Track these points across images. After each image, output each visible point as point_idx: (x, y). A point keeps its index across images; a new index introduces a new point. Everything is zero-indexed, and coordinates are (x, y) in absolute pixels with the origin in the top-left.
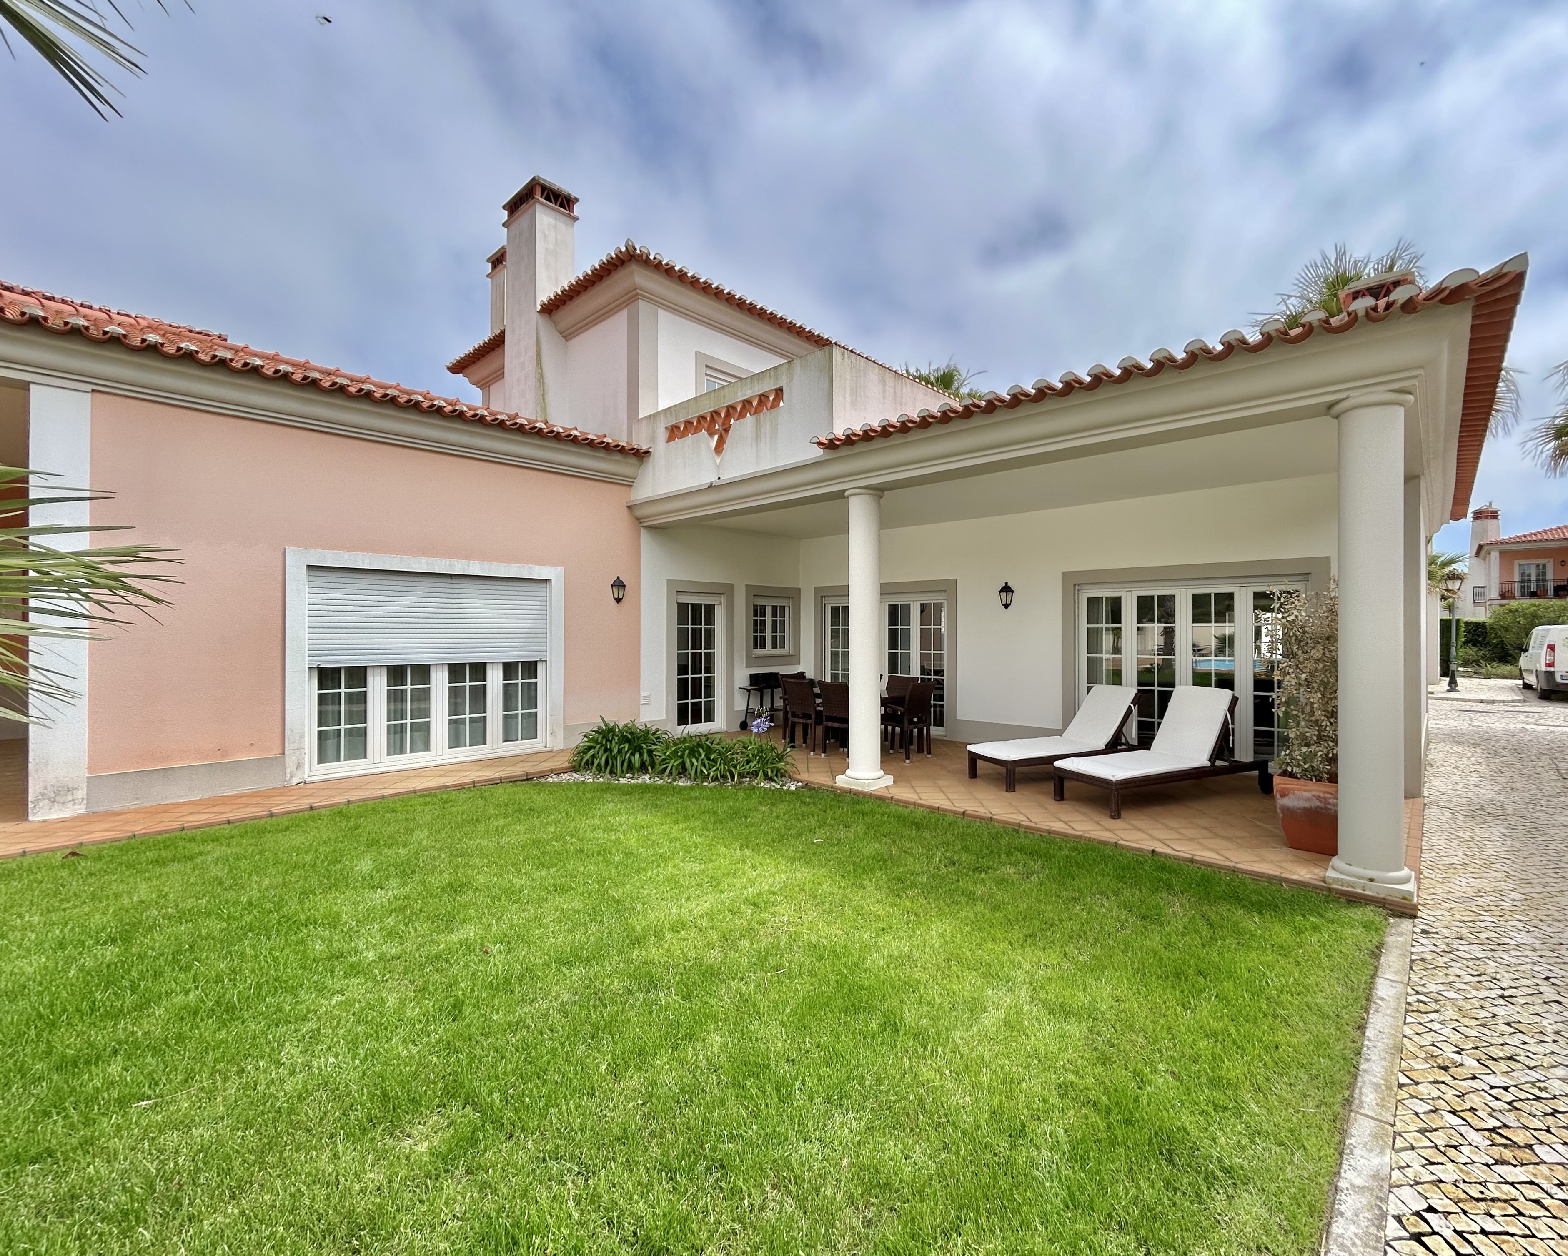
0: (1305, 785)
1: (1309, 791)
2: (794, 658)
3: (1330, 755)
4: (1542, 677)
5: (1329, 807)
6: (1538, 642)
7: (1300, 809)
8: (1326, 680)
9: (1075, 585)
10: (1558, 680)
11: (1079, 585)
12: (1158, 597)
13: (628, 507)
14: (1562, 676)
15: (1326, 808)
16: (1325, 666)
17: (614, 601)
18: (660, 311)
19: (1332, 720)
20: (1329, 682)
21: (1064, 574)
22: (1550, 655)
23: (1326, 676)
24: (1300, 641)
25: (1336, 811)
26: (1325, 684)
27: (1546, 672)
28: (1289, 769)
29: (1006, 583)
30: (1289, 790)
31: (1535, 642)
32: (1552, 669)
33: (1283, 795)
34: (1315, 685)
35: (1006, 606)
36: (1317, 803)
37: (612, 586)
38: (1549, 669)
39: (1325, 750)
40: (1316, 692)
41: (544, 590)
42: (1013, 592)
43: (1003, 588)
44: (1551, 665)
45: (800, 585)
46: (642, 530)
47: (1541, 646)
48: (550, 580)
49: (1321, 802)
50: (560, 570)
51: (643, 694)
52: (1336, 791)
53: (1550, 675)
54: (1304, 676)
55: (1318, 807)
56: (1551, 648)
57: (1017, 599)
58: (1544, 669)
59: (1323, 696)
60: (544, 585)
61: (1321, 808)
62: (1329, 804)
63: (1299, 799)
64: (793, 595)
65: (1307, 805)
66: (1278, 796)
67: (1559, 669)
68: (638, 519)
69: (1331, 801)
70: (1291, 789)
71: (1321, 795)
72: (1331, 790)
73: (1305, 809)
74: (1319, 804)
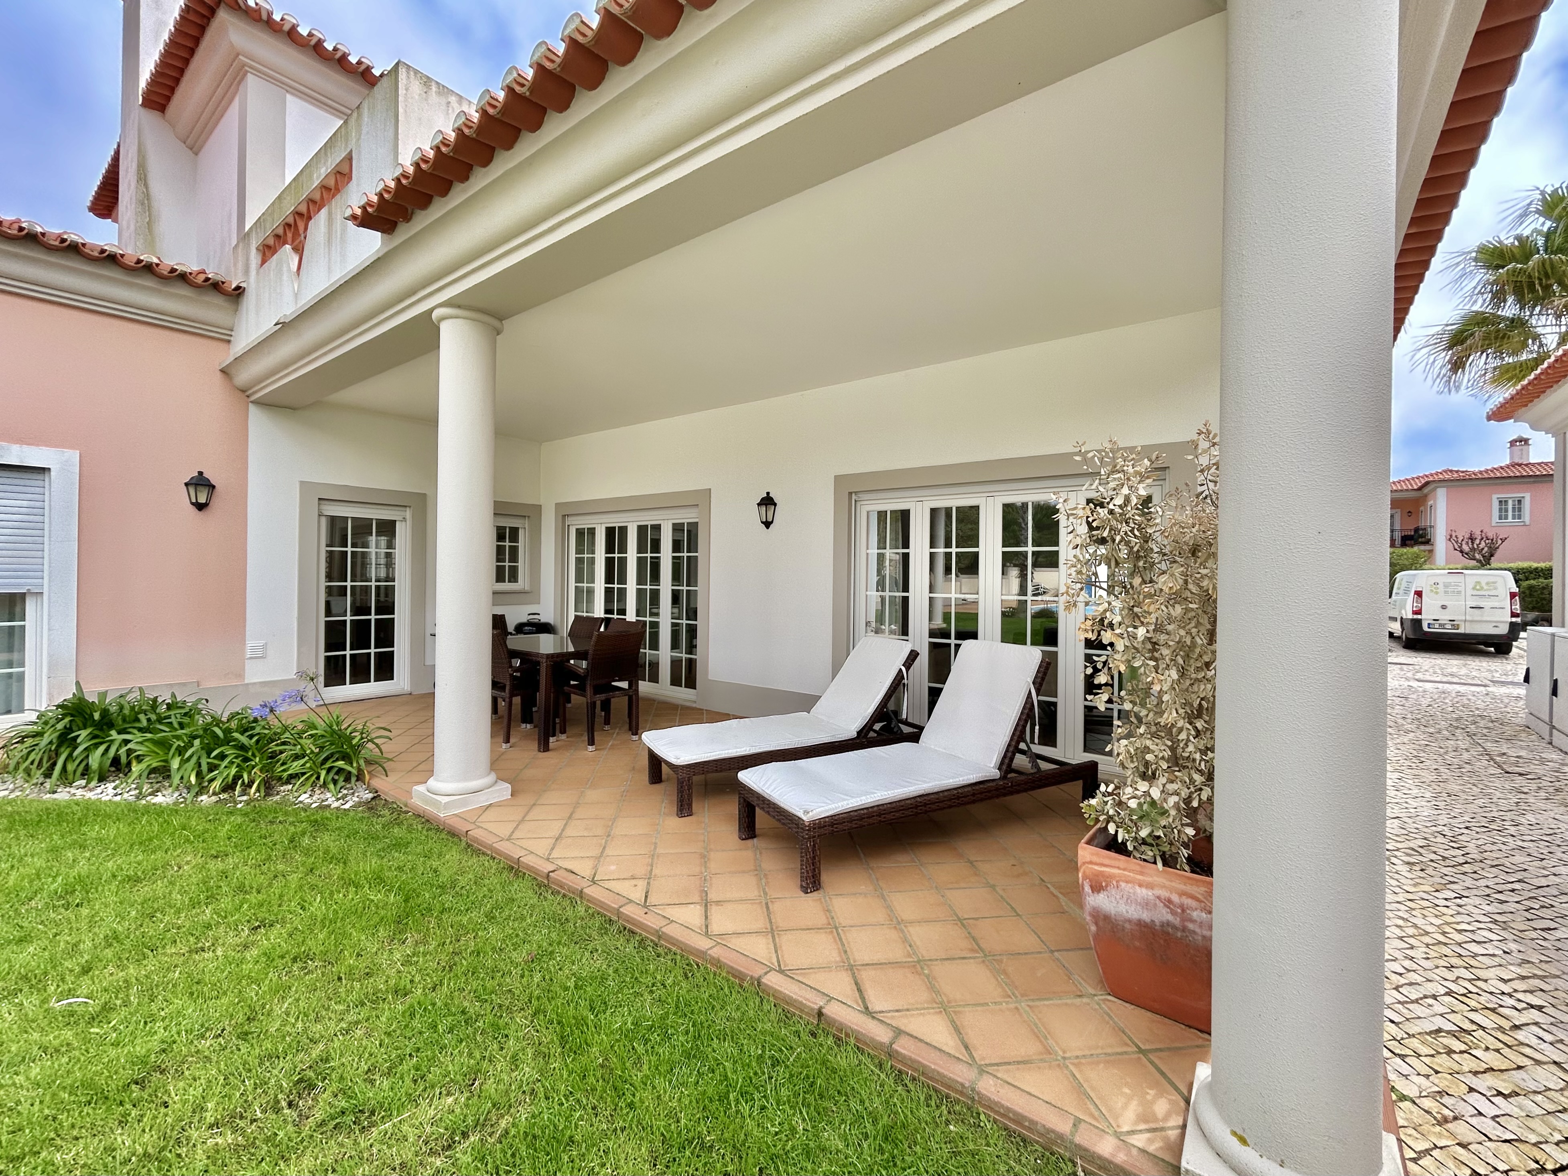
0: (1142, 873)
1: (1150, 886)
2: (531, 595)
3: (1195, 804)
4: (1407, 625)
5: (1191, 926)
6: (1403, 588)
7: (1129, 921)
8: (1188, 641)
9: (850, 493)
10: (1426, 628)
11: (856, 493)
12: (957, 508)
13: (222, 371)
14: (1429, 624)
15: (1184, 929)
16: (1187, 610)
17: (193, 509)
18: (289, 97)
19: (1200, 724)
20: (1194, 644)
21: (836, 478)
22: (1417, 602)
23: (1189, 633)
24: (1138, 558)
25: (1209, 939)
26: (1186, 650)
27: (1412, 620)
28: (1112, 828)
29: (768, 493)
30: (1109, 877)
31: (1399, 588)
32: (1419, 617)
33: (1097, 888)
34: (1165, 652)
35: (767, 524)
36: (1163, 915)
37: (187, 484)
38: (1416, 617)
39: (1184, 793)
40: (1168, 667)
41: (40, 483)
42: (775, 505)
43: (763, 499)
44: (1419, 612)
45: (542, 502)
46: (252, 408)
47: (1406, 591)
48: (49, 469)
49: (1173, 913)
50: (74, 456)
51: (250, 643)
52: (1210, 894)
53: (1417, 623)
54: (1141, 632)
55: (1168, 923)
56: (1419, 594)
57: (781, 515)
58: (1410, 616)
59: (1182, 673)
60: (40, 477)
61: (1174, 927)
62: (1192, 921)
63: (1129, 900)
64: (533, 513)
65: (1146, 916)
66: (1087, 889)
67: (1426, 617)
68: (243, 391)
69: (1195, 914)
70: (1111, 877)
71: (1175, 898)
72: (1198, 890)
73: (1140, 923)
74: (1170, 917)
